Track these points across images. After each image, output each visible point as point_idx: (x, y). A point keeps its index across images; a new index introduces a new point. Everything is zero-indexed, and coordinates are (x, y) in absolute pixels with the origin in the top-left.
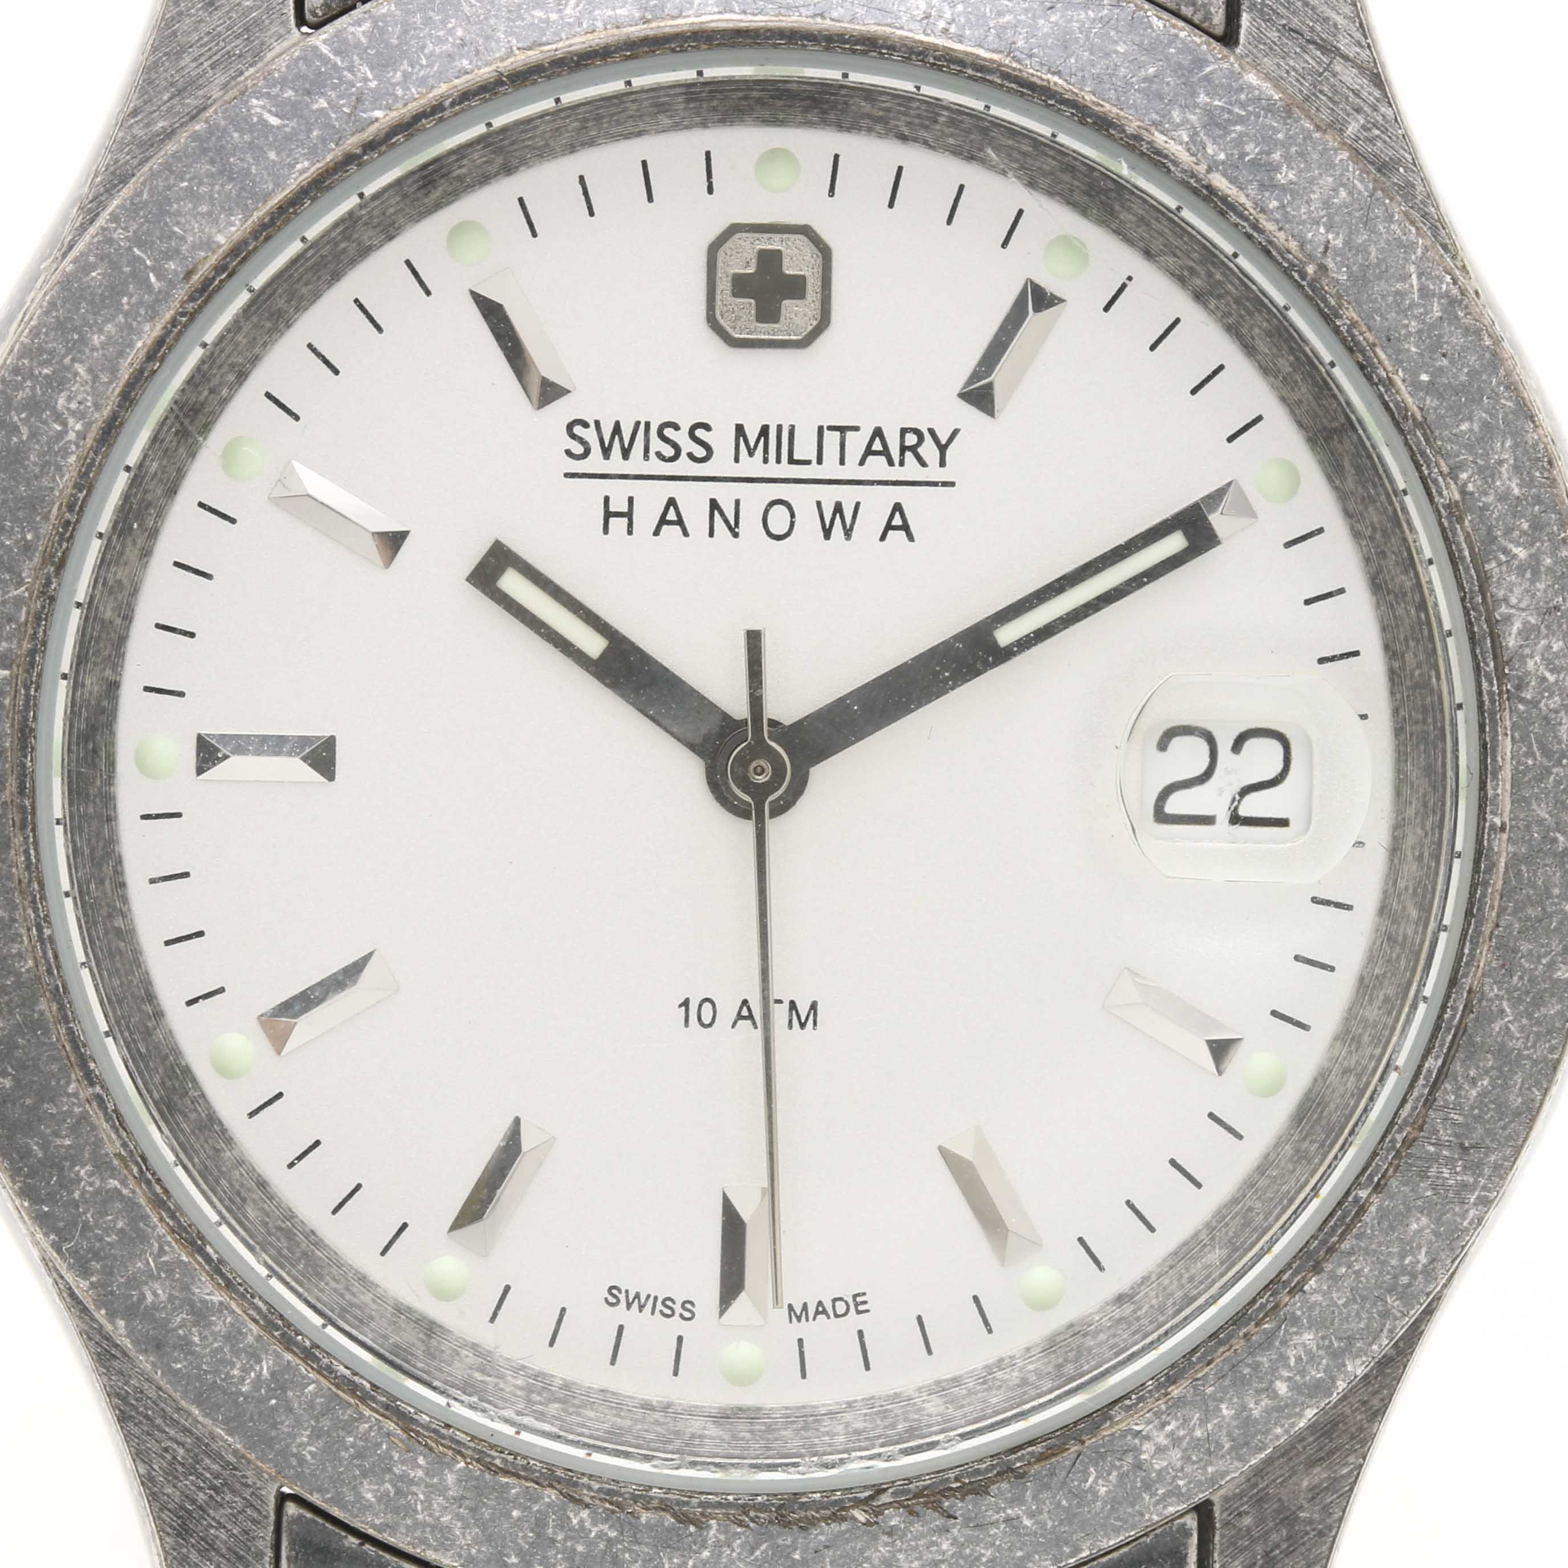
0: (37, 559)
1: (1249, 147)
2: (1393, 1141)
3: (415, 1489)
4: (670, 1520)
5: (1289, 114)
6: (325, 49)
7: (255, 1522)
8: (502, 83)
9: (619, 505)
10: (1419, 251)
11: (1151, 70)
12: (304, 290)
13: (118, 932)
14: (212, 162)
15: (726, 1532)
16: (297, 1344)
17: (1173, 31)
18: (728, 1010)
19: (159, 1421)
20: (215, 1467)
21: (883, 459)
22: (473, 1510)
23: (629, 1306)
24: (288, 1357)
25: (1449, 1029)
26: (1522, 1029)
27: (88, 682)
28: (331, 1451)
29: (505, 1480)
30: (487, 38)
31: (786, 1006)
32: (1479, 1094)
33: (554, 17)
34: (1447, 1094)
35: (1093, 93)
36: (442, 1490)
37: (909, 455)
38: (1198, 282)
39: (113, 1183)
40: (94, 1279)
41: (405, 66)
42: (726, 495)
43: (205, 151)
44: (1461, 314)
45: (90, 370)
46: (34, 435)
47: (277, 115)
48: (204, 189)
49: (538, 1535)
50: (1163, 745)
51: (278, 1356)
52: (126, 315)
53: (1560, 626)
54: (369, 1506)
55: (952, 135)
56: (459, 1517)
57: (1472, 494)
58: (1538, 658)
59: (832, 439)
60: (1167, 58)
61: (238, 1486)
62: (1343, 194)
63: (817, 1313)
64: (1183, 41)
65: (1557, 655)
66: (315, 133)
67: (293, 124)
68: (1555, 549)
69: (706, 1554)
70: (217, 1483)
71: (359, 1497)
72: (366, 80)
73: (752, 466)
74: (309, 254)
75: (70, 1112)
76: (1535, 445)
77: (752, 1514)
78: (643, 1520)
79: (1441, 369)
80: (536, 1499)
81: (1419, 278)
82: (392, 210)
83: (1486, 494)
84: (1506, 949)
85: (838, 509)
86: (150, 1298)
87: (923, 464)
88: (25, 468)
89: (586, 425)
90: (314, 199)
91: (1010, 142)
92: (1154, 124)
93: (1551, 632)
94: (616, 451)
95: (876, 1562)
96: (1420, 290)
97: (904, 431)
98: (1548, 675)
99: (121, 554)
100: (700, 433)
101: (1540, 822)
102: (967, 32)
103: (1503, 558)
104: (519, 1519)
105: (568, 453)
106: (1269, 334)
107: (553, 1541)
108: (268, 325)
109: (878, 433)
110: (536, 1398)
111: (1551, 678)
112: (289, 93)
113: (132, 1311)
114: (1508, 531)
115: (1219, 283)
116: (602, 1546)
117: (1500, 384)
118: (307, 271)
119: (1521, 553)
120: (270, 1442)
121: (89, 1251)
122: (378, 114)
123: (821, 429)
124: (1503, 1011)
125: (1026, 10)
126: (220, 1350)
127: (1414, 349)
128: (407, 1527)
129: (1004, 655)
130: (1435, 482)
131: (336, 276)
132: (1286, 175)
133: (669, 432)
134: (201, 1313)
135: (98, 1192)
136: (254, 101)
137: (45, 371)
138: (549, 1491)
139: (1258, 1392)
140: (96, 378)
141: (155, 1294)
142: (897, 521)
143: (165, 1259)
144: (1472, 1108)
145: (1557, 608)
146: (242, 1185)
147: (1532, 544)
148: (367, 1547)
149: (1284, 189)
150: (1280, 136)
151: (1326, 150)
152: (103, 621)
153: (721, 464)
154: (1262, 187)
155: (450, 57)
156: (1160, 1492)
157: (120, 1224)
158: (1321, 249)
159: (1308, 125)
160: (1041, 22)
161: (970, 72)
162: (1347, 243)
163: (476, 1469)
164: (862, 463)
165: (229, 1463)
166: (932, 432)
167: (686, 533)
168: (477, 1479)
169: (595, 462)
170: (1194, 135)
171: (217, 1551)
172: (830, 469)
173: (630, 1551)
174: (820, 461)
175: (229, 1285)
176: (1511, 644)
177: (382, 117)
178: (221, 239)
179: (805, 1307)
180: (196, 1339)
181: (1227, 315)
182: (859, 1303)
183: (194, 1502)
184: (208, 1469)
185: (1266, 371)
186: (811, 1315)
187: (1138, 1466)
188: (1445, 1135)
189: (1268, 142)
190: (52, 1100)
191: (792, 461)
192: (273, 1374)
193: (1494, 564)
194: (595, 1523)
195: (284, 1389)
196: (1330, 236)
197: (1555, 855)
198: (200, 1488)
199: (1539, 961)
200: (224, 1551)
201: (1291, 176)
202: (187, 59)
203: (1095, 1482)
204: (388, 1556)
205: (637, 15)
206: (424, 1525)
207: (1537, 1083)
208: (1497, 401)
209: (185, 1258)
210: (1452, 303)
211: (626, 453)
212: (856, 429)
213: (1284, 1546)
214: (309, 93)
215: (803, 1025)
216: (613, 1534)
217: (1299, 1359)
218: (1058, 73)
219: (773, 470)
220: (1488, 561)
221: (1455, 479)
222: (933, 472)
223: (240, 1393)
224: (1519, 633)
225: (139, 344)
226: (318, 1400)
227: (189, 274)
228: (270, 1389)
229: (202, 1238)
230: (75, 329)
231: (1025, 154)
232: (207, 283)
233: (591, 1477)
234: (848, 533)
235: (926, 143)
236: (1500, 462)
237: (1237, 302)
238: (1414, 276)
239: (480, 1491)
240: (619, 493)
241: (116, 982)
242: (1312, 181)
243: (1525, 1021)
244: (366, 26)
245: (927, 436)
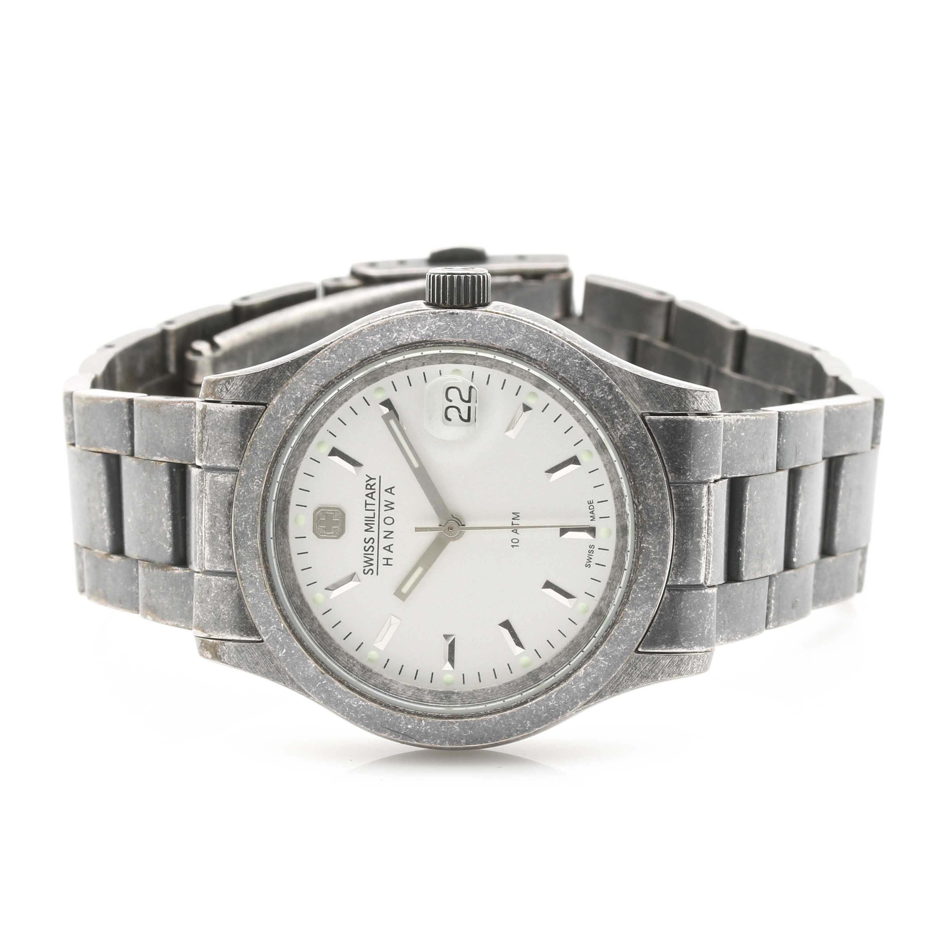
0: (395, 713)
1: (292, 404)
2: (545, 369)
3: (633, 621)
4: (641, 556)
5: (284, 392)
6: (267, 637)
7: (644, 659)
8: (274, 594)
9: (385, 562)
10: (319, 360)
11: (272, 429)
12: (329, 642)
13: (492, 691)
14: (295, 666)
15: (645, 542)
16: (595, 651)
17: (263, 422)
18: (515, 535)
19: (618, 683)
20: (630, 669)
21: (374, 494)
22: (639, 606)
23: (590, 562)
24: (598, 653)
25: (517, 355)
26: (518, 335)
27: (427, 699)
28: (623, 641)
29: (630, 598)
30: (263, 597)
31: (513, 521)
32: (534, 347)
33: (258, 580)
34: (534, 356)
35: (277, 444)
36: (633, 614)
37: (373, 487)
38: (328, 414)
39: (553, 696)
40: (579, 701)
41: (271, 618)
42: (382, 534)
43: (292, 668)
44: (335, 349)
45: (347, 698)
46: (363, 713)
47: (283, 650)
48: (302, 668)
49: (645, 589)
50: (450, 420)
51: (598, 655)
52: (333, 689)
53: (414, 324)
54: (638, 632)
55: (290, 477)
56: (641, 609)
57: (380, 348)
58: (422, 331)
59: (368, 507)
60: (269, 424)
61: (635, 663)
62: (304, 379)
63: (593, 513)
64: (265, 420)
65: (422, 326)
66: (287, 641)
67: (285, 646)
68: (394, 325)
69: (651, 547)
70: (634, 668)
71: (636, 634)
72: (274, 628)
73: (375, 527)
74: (319, 642)
75: (535, 707)
76: (368, 330)
77: (640, 535)
78: (641, 563)
79: (348, 355)
80: (636, 591)
81: (325, 360)
82: (309, 620)
83: (380, 344)
84: (497, 339)
85: (386, 506)
86: (583, 687)
87: (374, 484)
88: (371, 715)
89: (364, 570)
90: (304, 642)
91: (291, 463)
92: (285, 428)
93: (415, 327)
94: (371, 562)
95: (653, 503)
96: (328, 360)
97: (367, 489)
98: (426, 328)
99: (395, 689)
100: (367, 541)
101: (464, 330)
102: (262, 476)
103: (396, 340)
104: (641, 594)
105: (372, 574)
106: (340, 397)
107: (647, 585)
108: (338, 651)
109: (367, 495)
110: (612, 588)
111: (427, 327)
112: (278, 647)
113: (587, 691)
114: (389, 338)
115: (328, 410)
116: (648, 573)
117: (352, 339)
118: (324, 642)
119: (395, 335)
120: (622, 657)
121: (571, 702)
122: (282, 625)
123: (366, 510)
124: (513, 341)
125: (257, 460)
126: (596, 670)
127: (343, 362)
128: (644, 622)
129: (422, 466)
130: (376, 358)
131: (326, 633)
132: (299, 394)
133: (366, 549)
134: (587, 675)
135: (556, 700)
136: (280, 655)
137: (347, 709)
138: (633, 587)
139: (611, 404)
140: (349, 697)
141: (582, 686)
142: (389, 491)
143: (573, 683)
144: (538, 348)
145: (410, 325)
146: (557, 661)
147: (393, 332)
148: (650, 630)
149: (302, 395)
150: (289, 395)
151: (293, 383)
152: (412, 695)
153: (375, 536)
154: (301, 401)
155: (268, 607)
156: (636, 429)
157: (564, 694)
158: (317, 386)
159: (287, 387)
160: (260, 457)
161: (272, 476)
162: (316, 379)
163: (627, 606)
164: (374, 499)
165: (629, 666)
166: (367, 481)
167: (392, 545)
168: (630, 605)
169: (374, 567)
170: (288, 418)
171: (652, 669)
172: (376, 507)
173: (650, 566)
174: (374, 510)
175: (580, 668)
176: (418, 338)
177: (283, 624)
178: (314, 665)
179: (591, 517)
180: (594, 675)
181: (336, 407)
182: (590, 503)
183: (639, 675)
184: (631, 671)
185: (351, 397)
186: (593, 515)
187: (629, 435)
188: (544, 356)
189: (290, 399)
190: (532, 711)
191: (374, 517)
192: (603, 657)
193: (397, 342)
194: (642, 575)
195: (606, 654)
196: (314, 383)
197: (473, 326)
198: (636, 673)
199: (500, 331)
200: (652, 667)
201: (299, 393)
202: (271, 670)
203: (633, 446)
204: (653, 625)
205: (257, 560)
206: (643, 618)
207: (532, 331)
208: (357, 340)
209: (572, 679)
210: (332, 351)
211: (372, 560)
212: (366, 501)
213: (654, 394)
214: (278, 642)
215: (518, 516)
216: (645, 570)
217: (602, 394)
218: (273, 453)
219: (376, 522)
220: (397, 344)
221: (376, 352)
222: (377, 481)
223: (608, 665)
224: (415, 336)
225: (340, 686)
226: (609, 645)
227: (322, 673)
228: (607, 657)
229: (567, 674)
230: (337, 701)
231: (295, 459)
232: (324, 669)
233: (630, 576)
234: (392, 503)
235: (293, 483)
236: (372, 340)
237: (332, 405)
238: (325, 361)
239: (633, 604)
240: (382, 562)
241: (504, 693)
242: (300, 388)
243: (515, 334)
244: (261, 627)
245: (368, 483)
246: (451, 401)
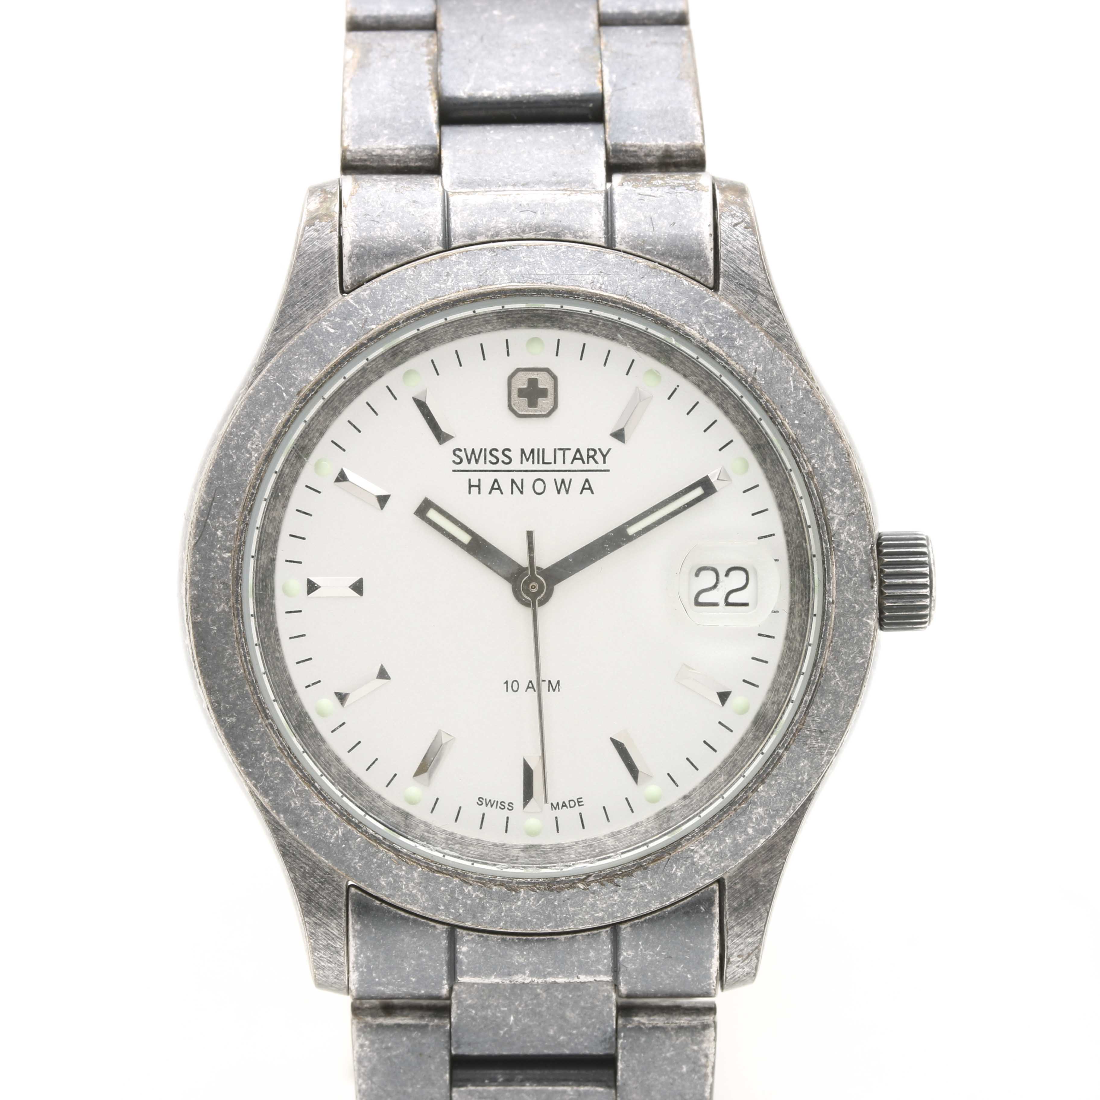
0: (241, 509)
1: (724, 331)
2: (792, 729)
3: (401, 880)
4: (504, 889)
5: (740, 317)
6: (351, 301)
7: (338, 896)
8: (423, 313)
9: (475, 482)
10: (793, 371)
11: (684, 302)
12: (346, 399)
13: (277, 659)
14: (307, 348)
15: (527, 894)
16: (352, 822)
17: (692, 286)
18: (524, 685)
19: (298, 856)
20: (321, 874)
21: (580, 461)
22: (425, 888)
23: (487, 805)
24: (349, 827)
25: (813, 684)
26: (843, 683)
27: (263, 558)
28: (368, 864)
29: (438, 875)
30: (417, 295)
31: (547, 682)
32: (826, 710)
33: (443, 286)
34: (813, 710)
35: (660, 311)
36: (412, 879)
37: (591, 459)
38: (705, 386)
39: (278, 759)
40: (270, 798)
41: (384, 307)
42: (517, 477)
43: (304, 343)
44: (811, 396)
45: (260, 432)
46: (238, 459)
47: (333, 328)
48: (304, 359)
49: (452, 897)
50: (697, 575)
51: (345, 827)
52: (274, 409)
53: (854, 521)
54: (383, 888)
55: (604, 330)
56: (420, 891)
57: (817, 468)
58: (845, 534)
59: (560, 454)
60: (690, 296)
61: (331, 881)
62: (762, 349)
63: (563, 806)
64: (696, 290)
65: (853, 533)
66: (348, 335)
67: (339, 331)
68: (851, 490)
69: (519, 903)
70: (322, 880)
71: (379, 884)
72: (368, 313)
73: (528, 465)
74: (347, 384)
75: (259, 731)
76: (842, 448)
77: (538, 886)
78: (494, 890)
79: (803, 418)
80: (450, 882)
81: (794, 382)
82: (380, 366)
83: (823, 468)
84: (836, 652)
85: (563, 481)
86: (293, 805)
87: (596, 462)
88: (235, 472)
89: (460, 450)
90: (348, 361)
91: (628, 332)
92: (685, 323)
93: (850, 523)
94: (473, 460)
95: (588, 905)
96: (794, 387)
97: (588, 450)
98: (850, 541)
99: (275, 506)
100: (506, 452)
101: (848, 600)
102: (609, 288)
103: (830, 494)
104: (444, 891)
105: (454, 461)
106: (734, 407)
107: (458, 899)
108: (332, 413)
109: (578, 451)
110: (450, 842)
111: (851, 542)
112: (338, 319)
113: (286, 811)
114: (832, 483)
115: (714, 386)
116: (477, 901)
117: (827, 424)
118: (346, 391)
119: (838, 492)
120: (343, 862)
121: (268, 786)
122: (373, 327)
123: (555, 450)
124: (835, 676)
125: (633, 279)
126: (322, 825)
127: (792, 411)
128: (399, 895)
129: (630, 539)
130: (802, 464)
131: (359, 393)
132: (738, 342)
133: (494, 452)
134: (314, 811)
135: (271, 763)
136: (324, 323)
137: (242, 433)
138: (455, 879)
139: (741, 832)
140: (263, 435)
141: (295, 803)
142: (587, 486)
143: (299, 789)
144: (824, 716)
145: (853, 514)
146: (329, 759)
147: (842, 488)
148: (383, 905)
149: (738, 348)
150: (736, 327)
151: (755, 332)
152: (268, 533)
153: (515, 465)
154: (729, 347)
155: (402, 303)
156: (702, 874)
157: (280, 775)
158: (754, 371)
159: (747, 322)
160: (639, 283)
161: (610, 304)
162: (764, 369)
163: (426, 870)
164: (572, 463)
165: (327, 872)
166: (600, 450)
167: (502, 493)
168: (426, 875)
169: (465, 465)
170: (701, 327)
171: (322, 908)
172: (559, 466)
173: (489, 903)
174: (555, 463)
175: (325, 799)
176: (834, 528)
177: (375, 328)
178: (311, 378)
179: (558, 804)
180: (312, 821)
181: (717, 399)
182: (579, 802)
183: (313, 888)
184: (319, 875)
185: (734, 421)
186: (560, 807)
187: (693, 863)
188: (813, 727)
189: (731, 330)
190: (252, 726)
191: (544, 463)
192: (343, 834)
193: (826, 496)
194: (474, 892)
195: (348, 840)
196: (757, 366)
197: (855, 613)
198: (315, 883)
199: (849, 656)
200: (326, 908)
201: (741, 342)
202: (297, 307)
203: (676, 870)
204: (392, 908)
205: (476, 284)
206: (406, 894)
207: (850, 706)
208: (826, 431)
209: (307, 788)
210: (807, 392)
211: (477, 461)
212: (569, 449)
213: (754, 896)
214: (345, 319)
215: (554, 690)
216: (482, 896)
217: (757, 819)
218: (646, 303)
219: (536, 466)
220: (824, 495)
221: (810, 462)
222: (601, 466)
223: (330, 843)
224: (838, 524)
225: (280, 421)
226: (362, 844)
227: (299, 393)
228: (342, 841)
229: (313, 780)
230: (254, 416)
231: (634, 337)
232: (306, 396)
233: (472, 873)
234: (567, 491)
235: (594, 334)
236: (828, 455)
237: (721, 394)
238: (792, 382)
239: (428, 879)
240: (474, 478)
241: (277, 679)
242: (749, 344)
243: (844, 680)
244: (368, 292)
245: (598, 451)
246: (727, 575)
